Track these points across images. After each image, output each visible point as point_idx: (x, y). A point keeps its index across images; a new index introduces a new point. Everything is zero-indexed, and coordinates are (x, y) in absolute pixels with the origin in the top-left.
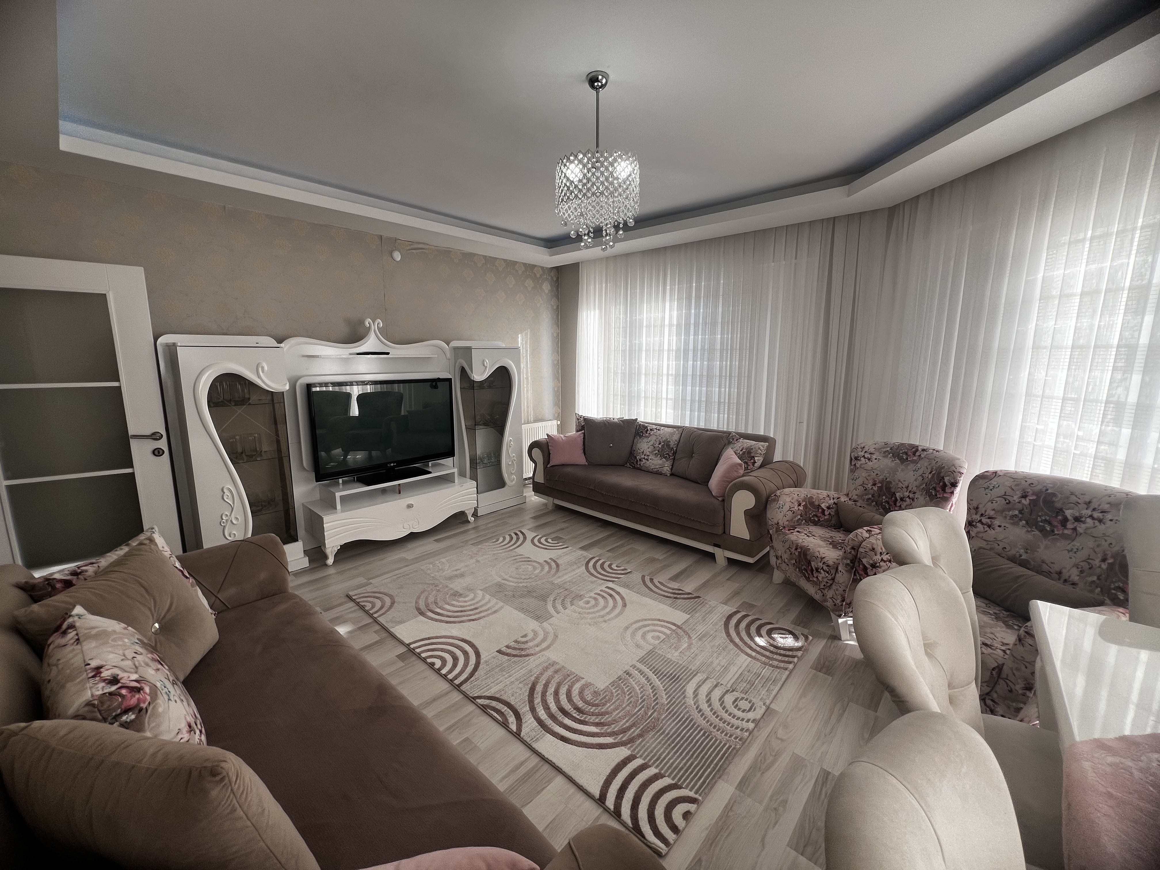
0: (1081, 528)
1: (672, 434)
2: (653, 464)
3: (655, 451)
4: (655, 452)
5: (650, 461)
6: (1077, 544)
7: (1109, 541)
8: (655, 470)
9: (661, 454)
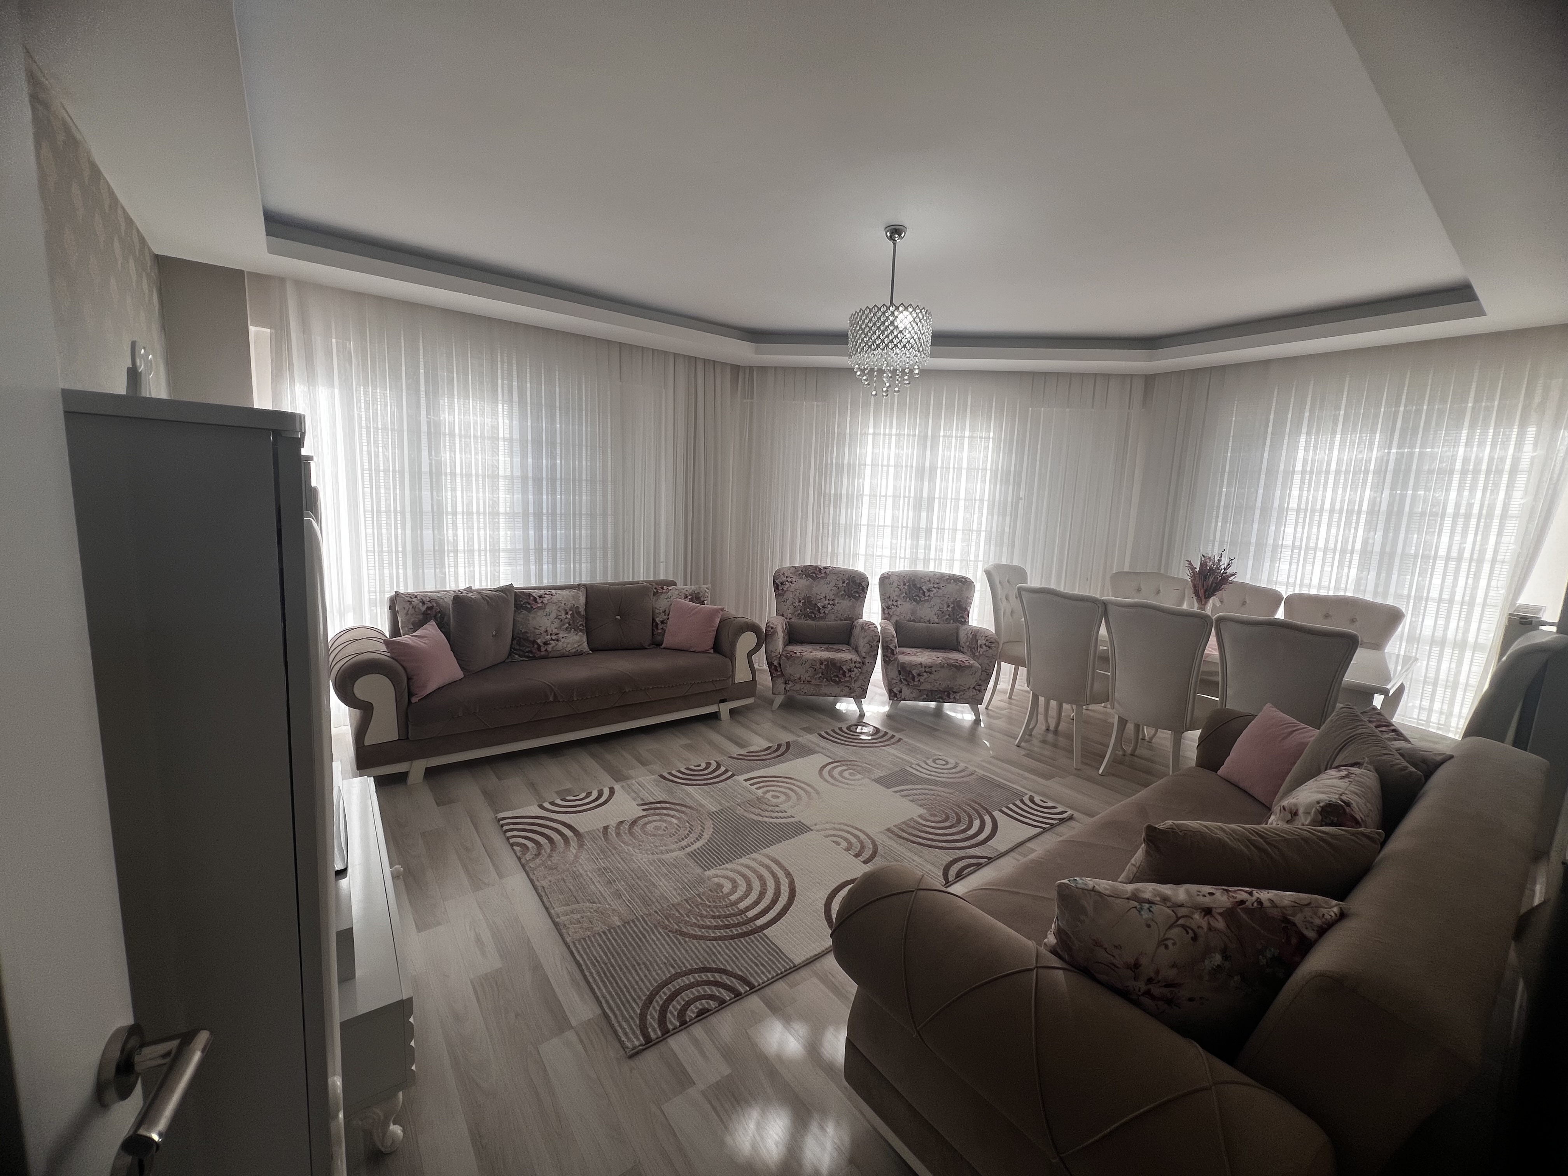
0: (932, 594)
1: (575, 597)
2: (568, 643)
3: (564, 625)
4: (565, 627)
5: (563, 640)
6: (932, 603)
7: (947, 596)
8: (574, 650)
9: (572, 627)
